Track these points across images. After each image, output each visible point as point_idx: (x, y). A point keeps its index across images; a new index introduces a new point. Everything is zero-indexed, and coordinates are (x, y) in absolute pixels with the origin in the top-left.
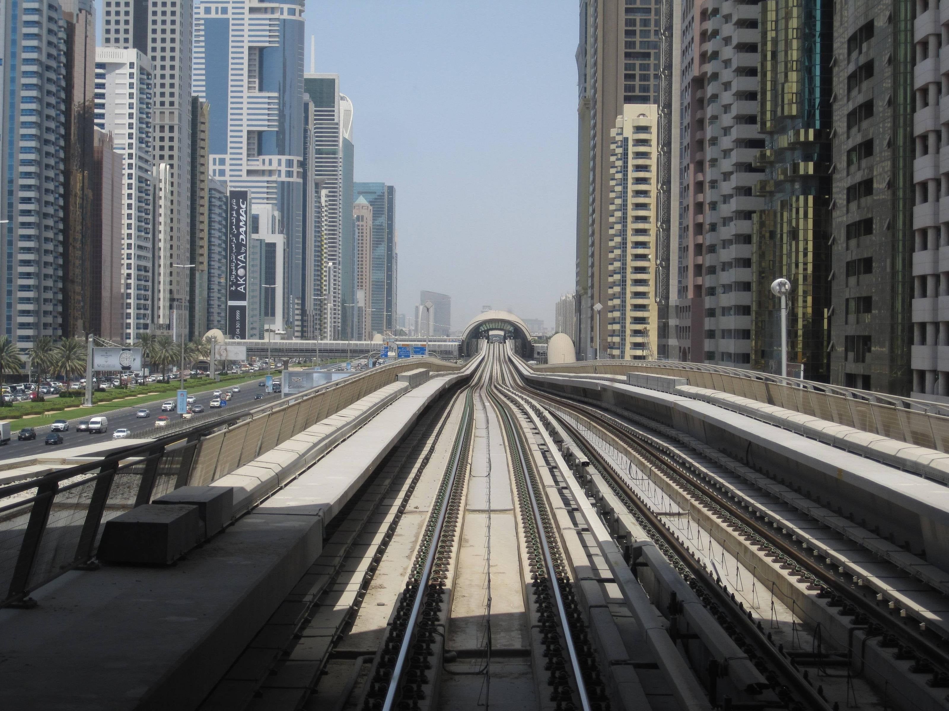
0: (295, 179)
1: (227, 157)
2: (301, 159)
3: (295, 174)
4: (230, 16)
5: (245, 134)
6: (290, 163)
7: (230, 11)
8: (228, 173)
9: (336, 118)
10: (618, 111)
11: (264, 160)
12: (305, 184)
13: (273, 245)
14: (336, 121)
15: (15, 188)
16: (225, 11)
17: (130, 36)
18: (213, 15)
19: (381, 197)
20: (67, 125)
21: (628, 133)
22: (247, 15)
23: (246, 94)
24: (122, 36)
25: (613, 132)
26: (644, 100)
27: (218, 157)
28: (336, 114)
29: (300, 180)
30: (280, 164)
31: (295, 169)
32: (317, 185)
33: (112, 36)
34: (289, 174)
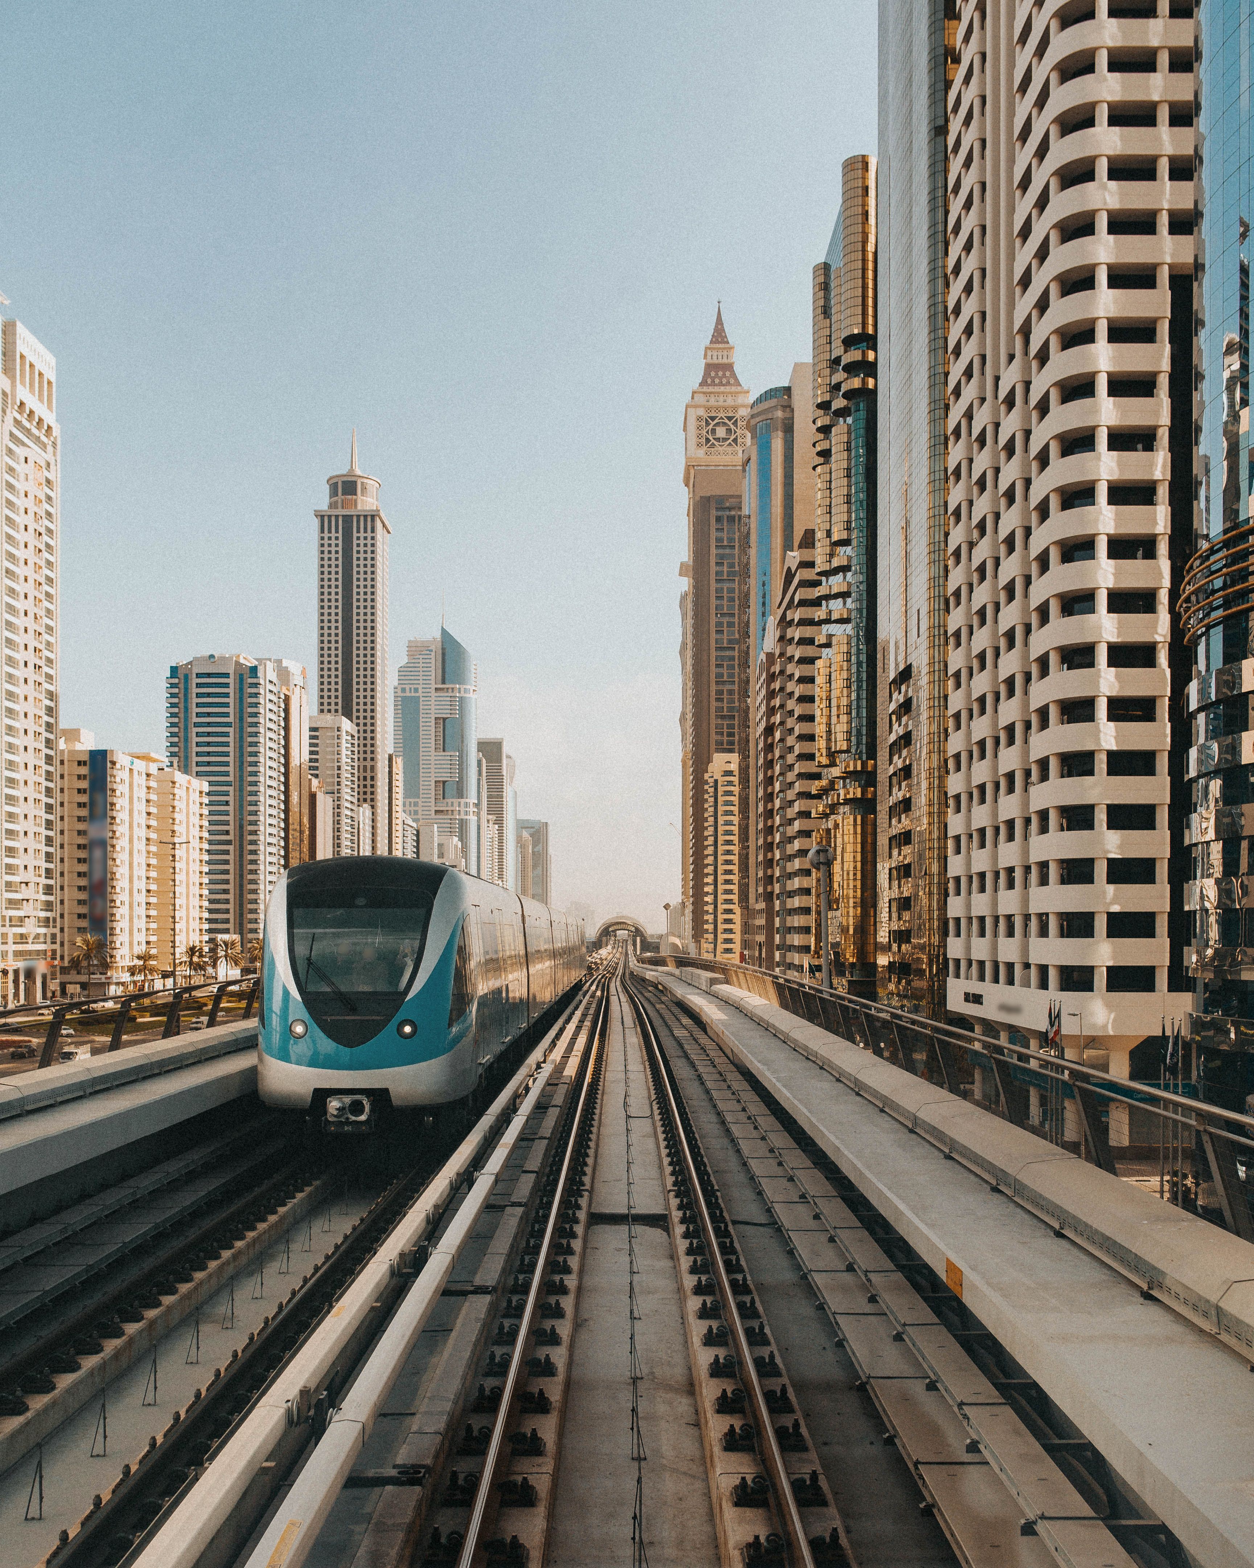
0: (472, 818)
1: (420, 801)
2: (476, 801)
3: (471, 813)
4: (420, 694)
5: (433, 784)
6: (467, 805)
7: (420, 690)
8: (420, 812)
10: (709, 760)
11: (447, 803)
12: (479, 821)
14: (503, 774)
15: (245, 823)
16: (416, 690)
17: (340, 707)
18: (408, 694)
19: (538, 831)
20: (286, 775)
21: (717, 776)
22: (433, 694)
23: (433, 753)
24: (333, 707)
25: (706, 776)
26: (731, 751)
27: (412, 800)
29: (476, 819)
30: (459, 806)
31: (471, 809)
32: (488, 822)
33: (326, 707)
34: (467, 814)
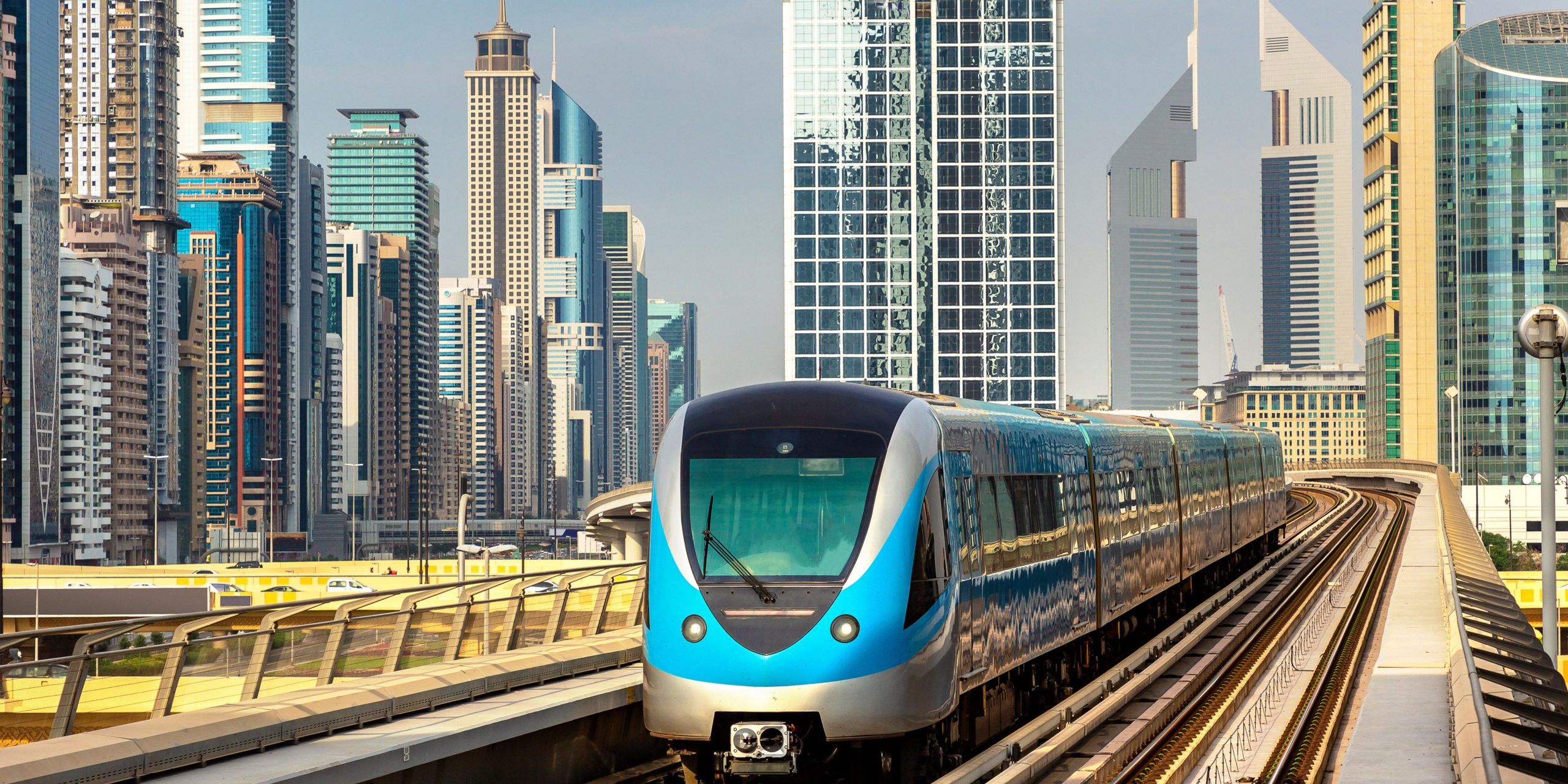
0: (596, 347)
2: (601, 325)
3: (595, 342)
6: (589, 331)
9: (629, 257)
11: (562, 328)
12: (605, 349)
13: (581, 422)
14: (629, 261)
28: (629, 252)
29: (601, 348)
30: (580, 332)
31: (595, 337)
32: (615, 345)
34: (590, 342)
